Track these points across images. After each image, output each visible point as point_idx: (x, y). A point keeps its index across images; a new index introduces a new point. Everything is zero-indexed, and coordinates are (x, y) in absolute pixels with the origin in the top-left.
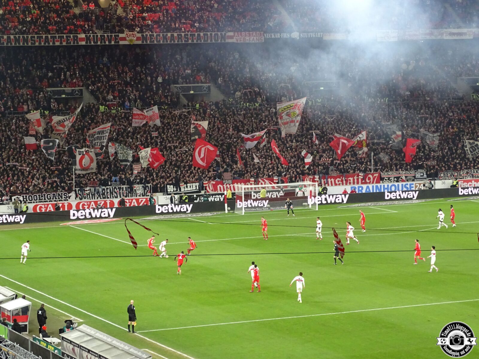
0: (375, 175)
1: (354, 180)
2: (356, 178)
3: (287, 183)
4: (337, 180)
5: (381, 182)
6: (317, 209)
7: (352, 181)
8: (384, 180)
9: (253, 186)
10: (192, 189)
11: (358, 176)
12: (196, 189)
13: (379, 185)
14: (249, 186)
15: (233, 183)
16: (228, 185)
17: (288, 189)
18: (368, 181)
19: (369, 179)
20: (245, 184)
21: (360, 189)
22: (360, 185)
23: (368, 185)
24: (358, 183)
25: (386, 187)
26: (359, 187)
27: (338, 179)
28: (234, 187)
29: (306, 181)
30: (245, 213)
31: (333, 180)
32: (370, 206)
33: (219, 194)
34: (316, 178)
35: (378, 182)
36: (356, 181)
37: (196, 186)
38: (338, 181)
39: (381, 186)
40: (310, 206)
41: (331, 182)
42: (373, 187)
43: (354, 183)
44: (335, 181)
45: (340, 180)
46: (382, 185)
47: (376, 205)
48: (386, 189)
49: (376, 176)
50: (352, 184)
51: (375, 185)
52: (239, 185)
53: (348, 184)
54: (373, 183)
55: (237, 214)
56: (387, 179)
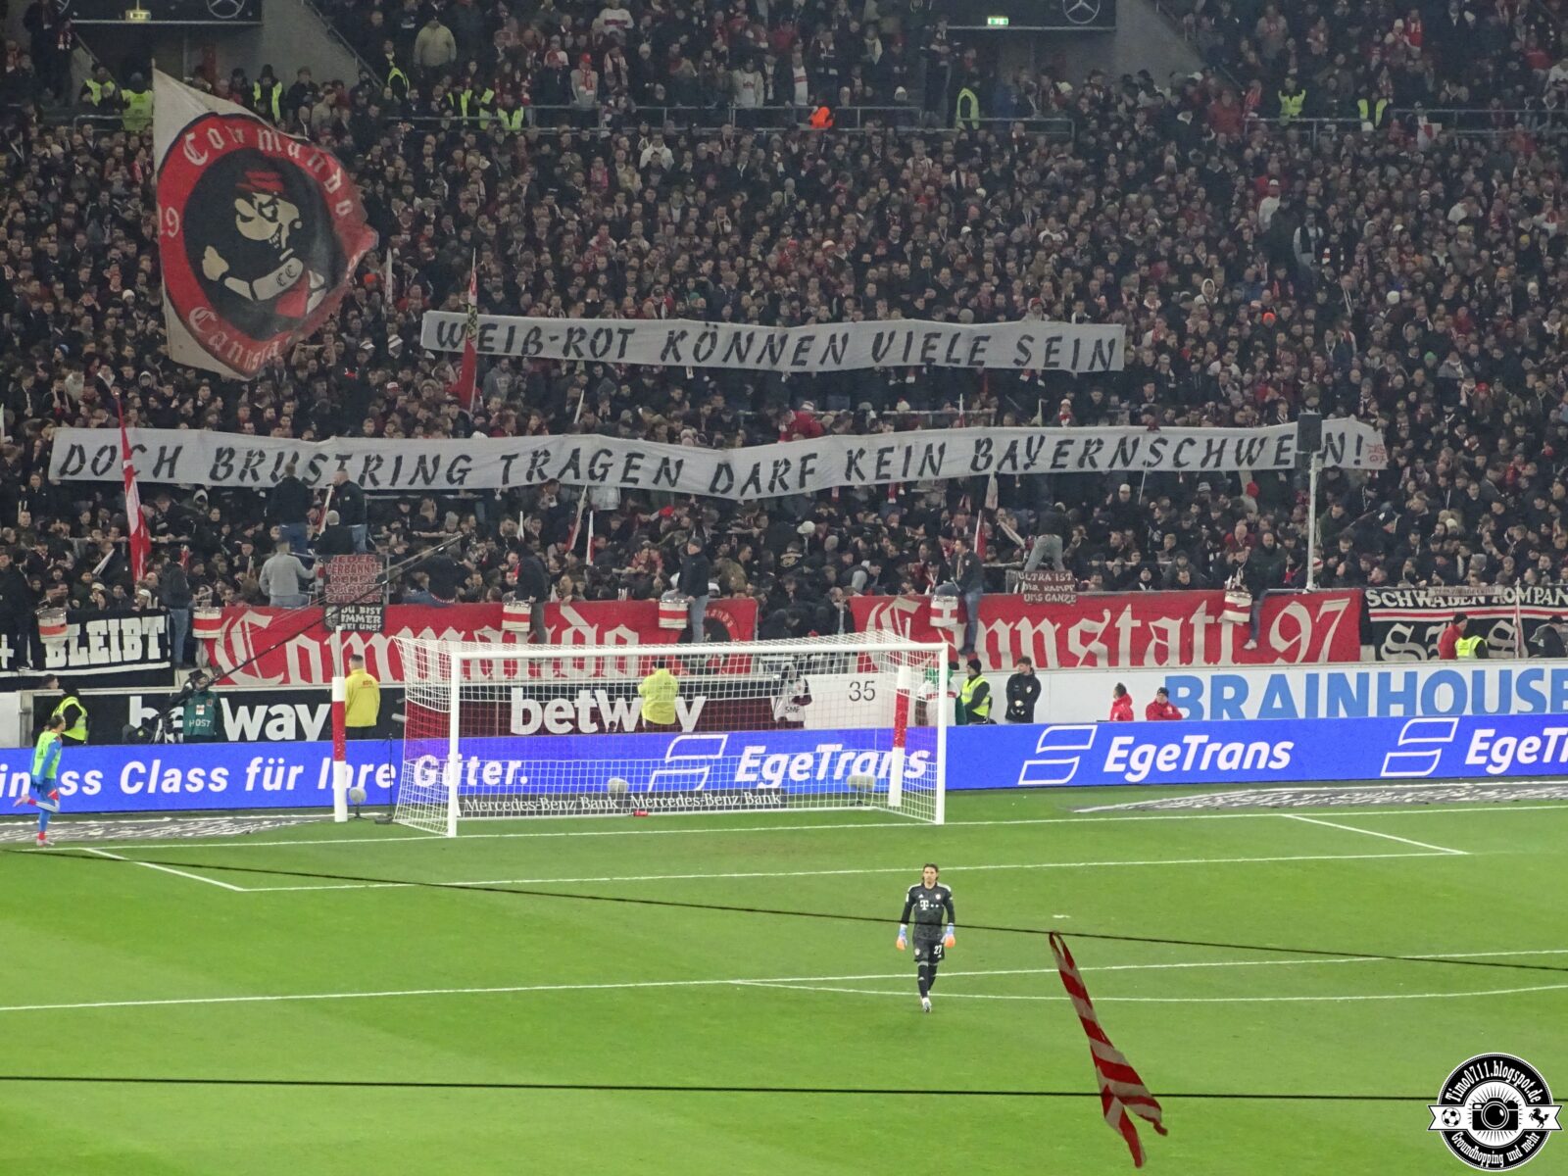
0: (1327, 607)
1: (1187, 631)
2: (1200, 619)
3: (745, 637)
4: (1074, 634)
5: (1367, 651)
6: (939, 819)
7: (1174, 641)
8: (1389, 642)
9: (522, 651)
10: (116, 657)
11: (1217, 607)
12: (144, 659)
13: (1350, 672)
14: (497, 651)
15: (387, 629)
16: (355, 639)
17: (750, 678)
18: (1278, 643)
19: (1290, 628)
20: (469, 638)
21: (1229, 693)
22: (1227, 667)
23: (1281, 668)
24: (1212, 655)
25: (1397, 685)
26: (1218, 683)
27: (1085, 624)
28: (394, 654)
29: (871, 633)
30: (461, 827)
31: (1048, 628)
32: (1290, 807)
33: (292, 698)
34: (939, 613)
35: (1344, 652)
36: (1199, 638)
37: (145, 639)
38: (1086, 638)
39: (1363, 679)
40: (895, 798)
41: (1038, 639)
42: (1312, 681)
43: (1186, 656)
44: (1062, 639)
45: (1100, 628)
46: (1374, 671)
47: (1326, 806)
48: (1396, 698)
49: (1334, 614)
50: (1174, 659)
51: (1324, 671)
52: (431, 643)
53: (1149, 659)
54: (1312, 657)
55: (410, 832)
56: (1408, 632)
